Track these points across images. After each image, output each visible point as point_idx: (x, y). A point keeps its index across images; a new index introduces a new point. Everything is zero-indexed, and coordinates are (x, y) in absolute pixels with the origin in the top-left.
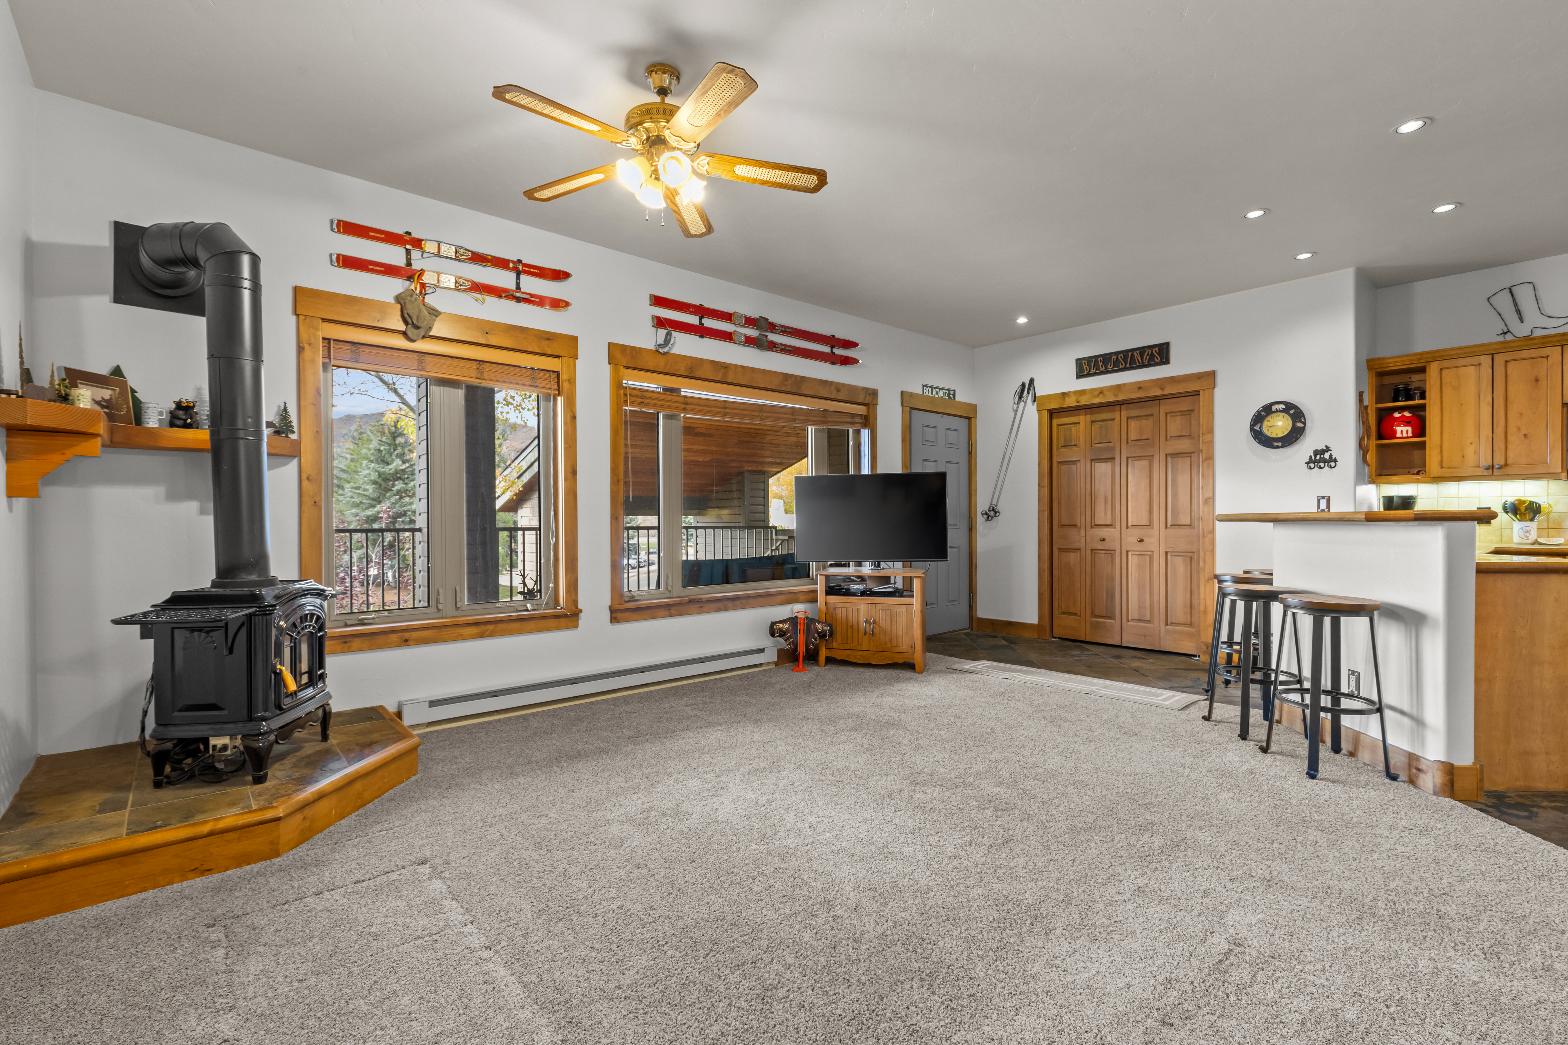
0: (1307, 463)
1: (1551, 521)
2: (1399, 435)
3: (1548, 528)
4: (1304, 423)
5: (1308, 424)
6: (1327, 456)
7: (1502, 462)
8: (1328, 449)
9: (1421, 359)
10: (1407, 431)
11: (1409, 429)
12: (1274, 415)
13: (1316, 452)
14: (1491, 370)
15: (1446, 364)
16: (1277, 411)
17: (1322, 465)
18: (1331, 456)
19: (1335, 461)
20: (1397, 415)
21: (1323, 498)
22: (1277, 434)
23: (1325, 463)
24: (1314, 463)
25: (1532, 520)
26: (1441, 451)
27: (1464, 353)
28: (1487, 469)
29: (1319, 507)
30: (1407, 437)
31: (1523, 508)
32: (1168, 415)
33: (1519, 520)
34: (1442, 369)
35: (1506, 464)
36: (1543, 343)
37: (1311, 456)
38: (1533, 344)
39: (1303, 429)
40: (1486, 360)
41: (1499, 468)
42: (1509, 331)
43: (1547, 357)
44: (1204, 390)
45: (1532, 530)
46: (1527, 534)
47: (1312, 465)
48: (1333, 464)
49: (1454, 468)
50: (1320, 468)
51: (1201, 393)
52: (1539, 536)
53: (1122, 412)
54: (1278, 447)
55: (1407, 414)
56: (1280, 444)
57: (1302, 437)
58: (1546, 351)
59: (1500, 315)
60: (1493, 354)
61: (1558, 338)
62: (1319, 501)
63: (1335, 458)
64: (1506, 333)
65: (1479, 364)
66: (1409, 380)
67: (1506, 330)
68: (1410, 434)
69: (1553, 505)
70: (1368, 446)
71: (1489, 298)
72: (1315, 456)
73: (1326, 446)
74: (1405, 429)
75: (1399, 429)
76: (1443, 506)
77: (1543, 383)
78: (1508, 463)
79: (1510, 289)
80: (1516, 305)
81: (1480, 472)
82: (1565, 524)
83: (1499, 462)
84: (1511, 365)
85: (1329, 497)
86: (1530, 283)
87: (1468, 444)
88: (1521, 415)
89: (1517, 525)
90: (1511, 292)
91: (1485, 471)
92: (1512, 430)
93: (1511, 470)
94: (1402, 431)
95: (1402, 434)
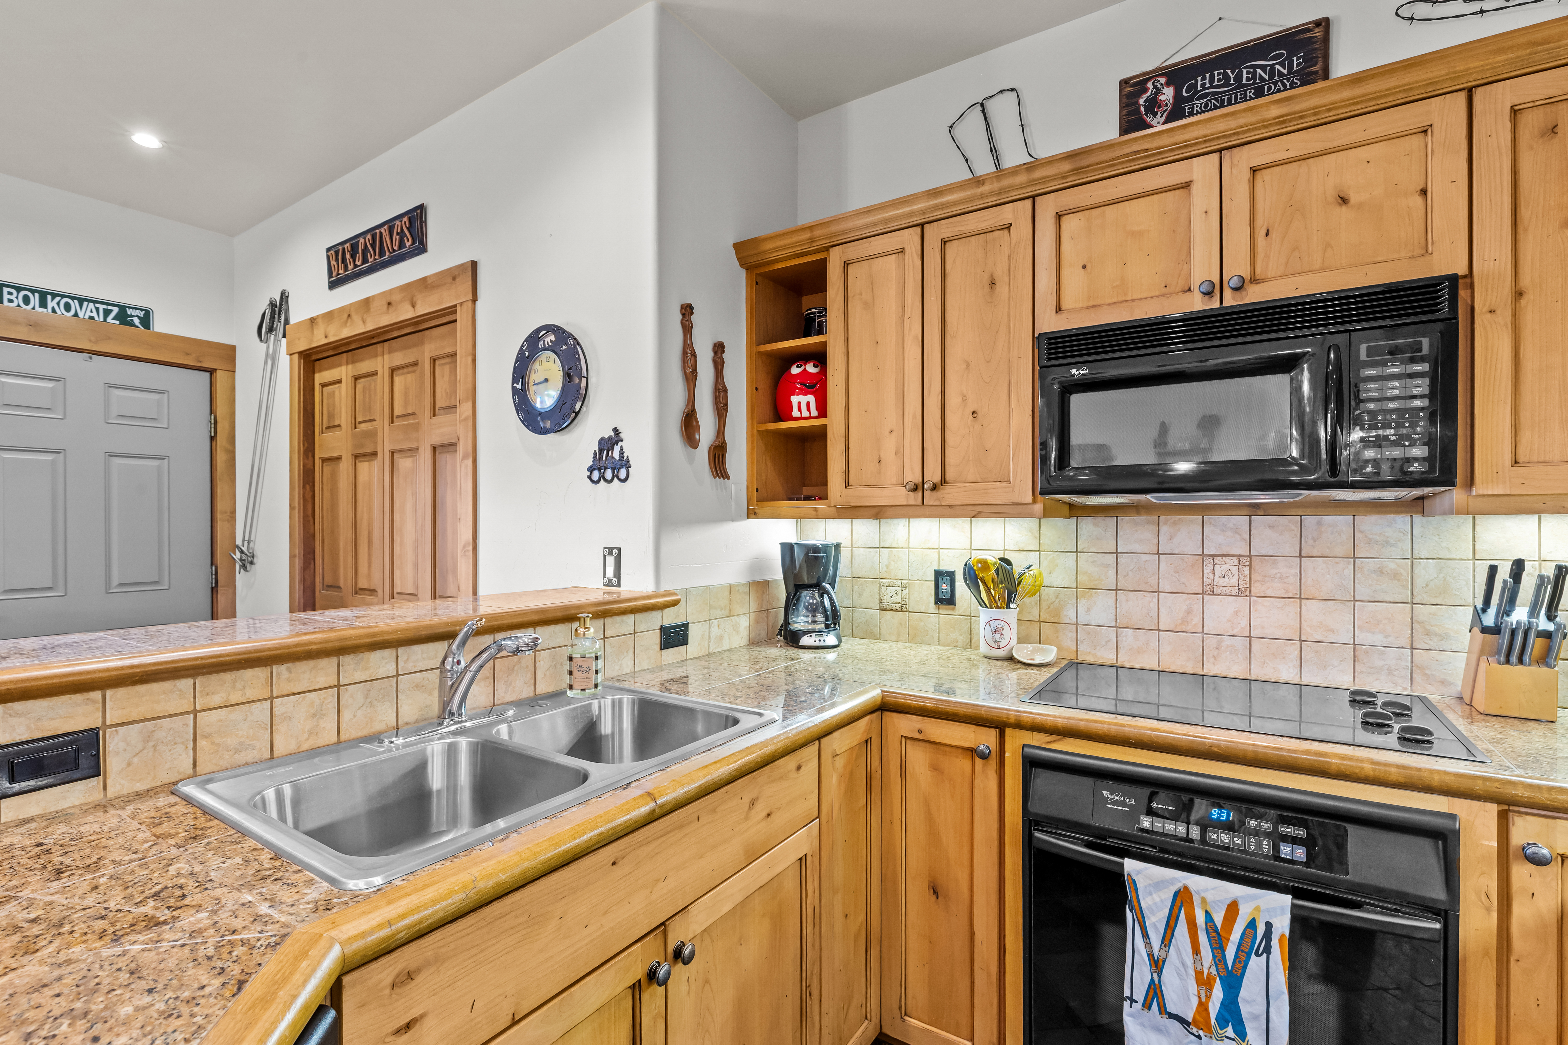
0: (590, 469)
1: (1044, 605)
2: (796, 413)
4: (587, 377)
5: (592, 380)
6: (616, 453)
7: (938, 476)
8: (616, 437)
9: (812, 240)
10: (808, 404)
12: (542, 357)
13: (602, 444)
14: (920, 262)
16: (545, 348)
17: (609, 473)
18: (622, 453)
19: (627, 465)
20: (795, 368)
21: (611, 550)
22: (545, 402)
23: (613, 469)
24: (599, 470)
25: (1007, 607)
26: (847, 448)
28: (914, 490)
29: (605, 575)
30: (810, 418)
33: (988, 607)
34: (845, 267)
35: (944, 481)
38: (982, 196)
39: (583, 390)
40: (911, 238)
41: (934, 489)
43: (1008, 227)
44: (461, 304)
45: (1006, 627)
46: (997, 636)
47: (595, 475)
48: (624, 472)
49: (867, 486)
50: (607, 480)
51: (458, 308)
52: (1020, 639)
53: (385, 356)
54: (548, 431)
55: (806, 366)
56: (548, 425)
57: (581, 410)
58: (1006, 214)
59: (967, 160)
60: (922, 225)
62: (605, 557)
63: (627, 460)
65: (902, 251)
69: (1043, 572)
70: (720, 433)
71: (951, 127)
72: (601, 452)
73: (614, 429)
74: (804, 399)
75: (795, 399)
76: (887, 566)
77: (1002, 289)
78: (947, 479)
79: (982, 105)
80: (991, 138)
81: (902, 496)
82: (1069, 615)
83: (933, 475)
84: (951, 248)
85: (619, 550)
86: (1012, 90)
87: (887, 433)
88: (968, 365)
89: (985, 615)
90: (983, 111)
91: (912, 494)
92: (953, 401)
93: (950, 494)
94: (799, 403)
95: (800, 409)
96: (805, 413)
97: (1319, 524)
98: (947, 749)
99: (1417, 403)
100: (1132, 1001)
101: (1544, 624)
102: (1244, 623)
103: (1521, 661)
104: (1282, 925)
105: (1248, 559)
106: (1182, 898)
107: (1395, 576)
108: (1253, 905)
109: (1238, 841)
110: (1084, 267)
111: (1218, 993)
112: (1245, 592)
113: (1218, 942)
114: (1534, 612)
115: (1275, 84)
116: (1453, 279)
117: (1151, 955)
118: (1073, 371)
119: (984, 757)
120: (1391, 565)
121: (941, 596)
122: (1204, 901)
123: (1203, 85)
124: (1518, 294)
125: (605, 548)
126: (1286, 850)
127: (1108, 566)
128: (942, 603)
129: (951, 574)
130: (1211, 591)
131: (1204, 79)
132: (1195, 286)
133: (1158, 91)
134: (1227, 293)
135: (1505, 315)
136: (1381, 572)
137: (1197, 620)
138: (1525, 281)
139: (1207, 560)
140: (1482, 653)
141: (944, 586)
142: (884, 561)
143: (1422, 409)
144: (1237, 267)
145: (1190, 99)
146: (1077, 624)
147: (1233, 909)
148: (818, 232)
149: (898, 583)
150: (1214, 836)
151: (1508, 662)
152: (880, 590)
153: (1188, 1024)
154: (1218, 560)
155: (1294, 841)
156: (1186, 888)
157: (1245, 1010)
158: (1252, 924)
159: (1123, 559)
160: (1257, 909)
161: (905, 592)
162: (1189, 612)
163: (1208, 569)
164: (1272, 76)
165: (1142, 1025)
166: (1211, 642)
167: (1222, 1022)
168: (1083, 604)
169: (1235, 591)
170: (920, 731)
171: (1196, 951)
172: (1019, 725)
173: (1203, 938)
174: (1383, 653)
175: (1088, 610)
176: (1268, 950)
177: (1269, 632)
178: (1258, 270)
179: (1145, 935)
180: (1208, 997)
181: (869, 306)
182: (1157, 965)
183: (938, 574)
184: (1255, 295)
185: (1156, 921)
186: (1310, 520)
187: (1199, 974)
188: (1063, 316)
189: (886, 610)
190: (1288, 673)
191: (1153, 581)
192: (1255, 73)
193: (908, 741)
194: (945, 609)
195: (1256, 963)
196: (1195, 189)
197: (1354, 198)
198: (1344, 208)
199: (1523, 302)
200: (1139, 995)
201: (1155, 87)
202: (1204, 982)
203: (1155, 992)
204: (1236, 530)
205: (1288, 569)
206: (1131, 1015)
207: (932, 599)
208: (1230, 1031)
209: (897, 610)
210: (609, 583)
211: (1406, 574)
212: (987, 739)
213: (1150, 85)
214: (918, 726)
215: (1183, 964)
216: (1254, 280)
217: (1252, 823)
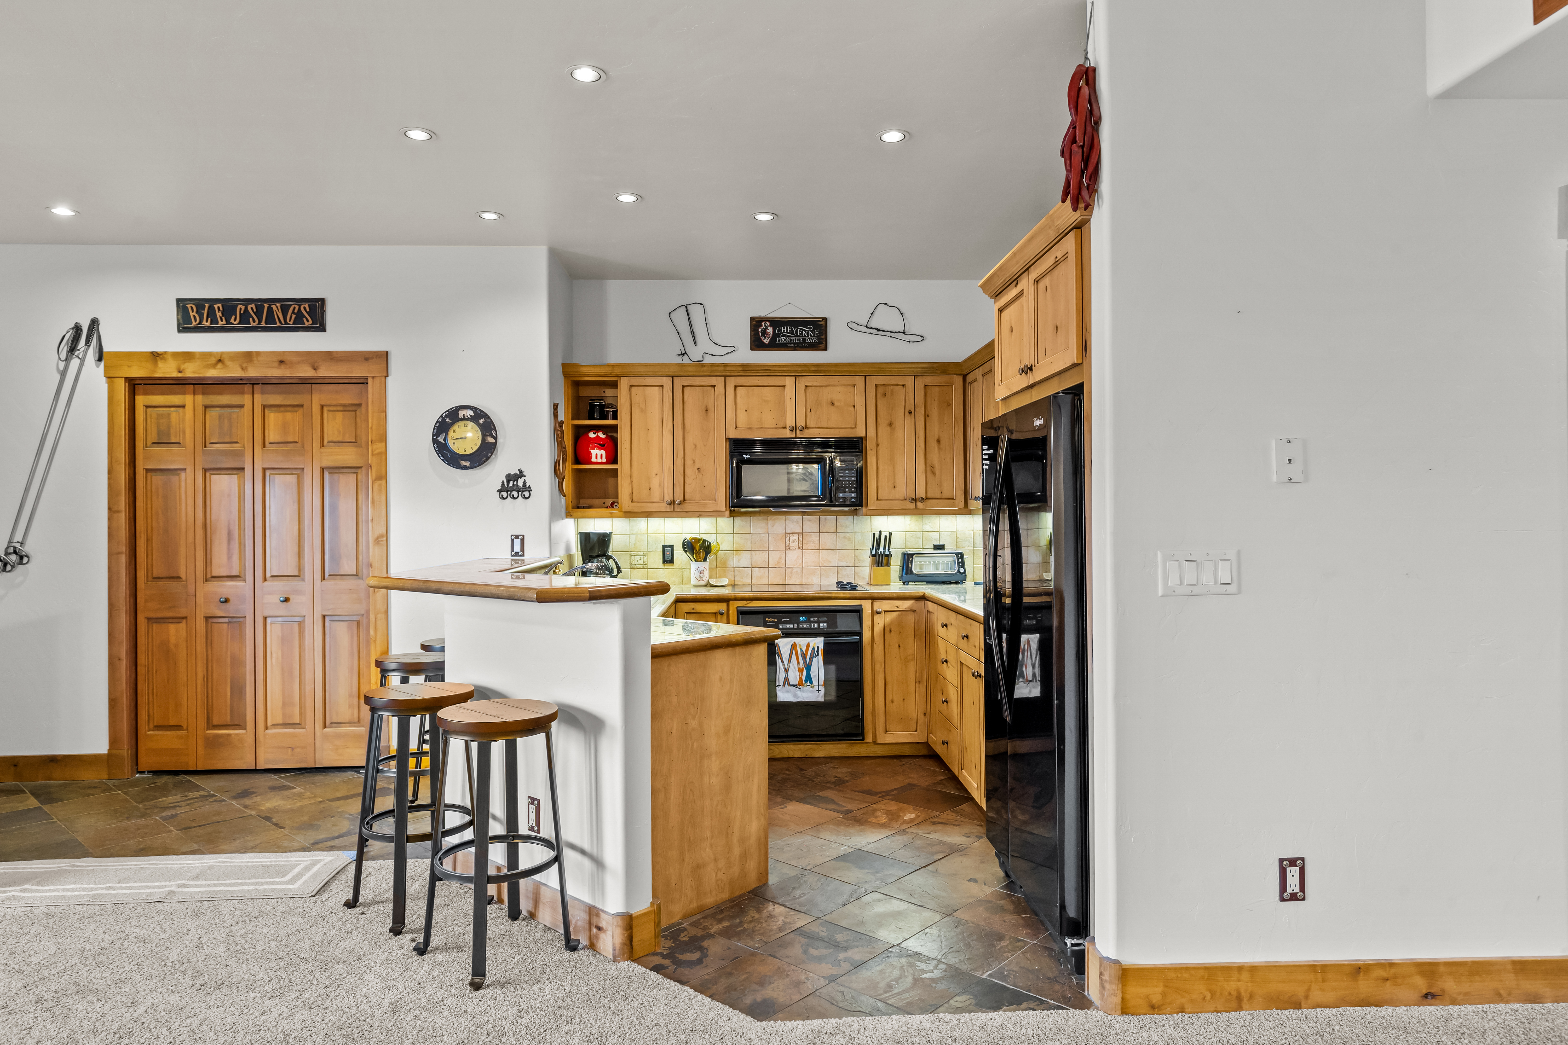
0: (500, 491)
1: (718, 559)
2: (594, 460)
3: (717, 568)
4: (496, 438)
5: (500, 440)
6: (520, 483)
7: (681, 498)
8: (521, 474)
9: (612, 372)
10: (602, 455)
11: (603, 452)
12: (461, 423)
13: (509, 478)
14: (672, 394)
15: (635, 381)
16: (464, 419)
17: (515, 494)
18: (525, 483)
19: (529, 490)
20: (592, 435)
21: (517, 537)
22: (465, 450)
23: (518, 492)
24: (507, 492)
25: (705, 560)
26: (632, 482)
27: (649, 372)
28: (670, 504)
29: (512, 550)
30: (601, 463)
31: (697, 547)
32: (325, 409)
33: (696, 561)
34: (631, 387)
35: (684, 500)
36: (711, 372)
37: (503, 482)
38: (703, 371)
39: (495, 444)
40: (667, 382)
41: (680, 504)
42: (686, 353)
43: (714, 387)
44: (373, 377)
45: (705, 570)
46: (702, 575)
47: (504, 494)
48: (526, 494)
49: (644, 500)
50: (514, 498)
51: (370, 381)
52: (710, 577)
53: (256, 396)
54: (465, 468)
55: (601, 435)
56: (468, 464)
57: (493, 456)
58: (713, 381)
59: (679, 333)
60: (673, 377)
61: (721, 369)
62: (512, 541)
63: (529, 487)
64: (683, 355)
65: (662, 386)
66: (603, 394)
67: (683, 352)
68: (604, 460)
69: (720, 543)
70: (564, 471)
71: (670, 313)
72: (508, 482)
73: (519, 470)
74: (599, 452)
75: (594, 452)
76: (634, 544)
77: (711, 414)
78: (686, 499)
79: (686, 307)
80: (691, 326)
81: (664, 507)
82: (730, 564)
83: (679, 497)
84: (687, 390)
85: (523, 536)
86: (701, 304)
87: (654, 475)
88: (696, 446)
89: (694, 565)
90: (687, 311)
91: (668, 506)
92: (689, 462)
93: (688, 506)
94: (597, 454)
95: (596, 458)
96: (599, 460)
97: (826, 519)
98: (705, 615)
99: (853, 479)
100: (779, 685)
101: (887, 553)
102: (801, 561)
103: (882, 566)
104: (821, 646)
105: (801, 534)
106: (794, 646)
107: (849, 539)
108: (813, 643)
109: (808, 626)
110: (746, 411)
111: (805, 673)
112: (801, 548)
113: (804, 656)
114: (884, 549)
115: (809, 339)
116: (861, 438)
117: (785, 668)
118: (744, 456)
119: (722, 614)
120: (848, 535)
121: (666, 558)
122: (800, 645)
123: (784, 331)
124: (877, 445)
125: (512, 536)
126: (821, 625)
127: (747, 539)
128: (667, 563)
129: (672, 547)
130: (788, 548)
131: (784, 328)
132: (787, 427)
133: (766, 328)
134: (798, 431)
135: (874, 452)
136: (845, 537)
137: (783, 562)
138: (879, 441)
139: (787, 535)
140: (872, 565)
141: (668, 553)
142: (633, 541)
143: (854, 481)
144: (801, 423)
145: (779, 335)
146: (734, 568)
147: (808, 645)
148: (616, 369)
149: (642, 553)
150: (801, 626)
151: (878, 566)
152: (630, 558)
153: (796, 685)
154: (791, 535)
155: (824, 622)
156: (795, 643)
157: (812, 675)
158: (814, 648)
159: (754, 536)
160: (815, 643)
161: (645, 558)
162: (780, 558)
163: (787, 539)
164: (808, 336)
165: (783, 692)
166: (789, 570)
167: (806, 681)
168: (736, 558)
169: (797, 548)
170: (693, 609)
171: (798, 662)
172: (736, 599)
173: (800, 657)
174: (846, 569)
175: (739, 560)
176: (818, 655)
177: (810, 565)
178: (808, 424)
179: (783, 662)
180: (802, 675)
181: (643, 411)
182: (787, 671)
183: (664, 547)
184: (807, 434)
185: (785, 657)
186: (822, 518)
187: (799, 669)
188: (738, 430)
189: (634, 569)
190: (816, 580)
191: (766, 545)
192: (802, 332)
193: (688, 615)
194: (668, 566)
195: (815, 659)
196: (787, 388)
197: (836, 404)
198: (833, 407)
199: (879, 448)
200: (781, 683)
201: (765, 325)
202: (801, 671)
203: (786, 680)
204: (797, 522)
205: (815, 538)
206: (779, 691)
207: (661, 561)
208: (808, 683)
209: (641, 568)
210: (517, 554)
211: (852, 537)
212: (722, 607)
213: (763, 324)
214: (693, 607)
215: (795, 668)
216: (807, 428)
217: (812, 619)
